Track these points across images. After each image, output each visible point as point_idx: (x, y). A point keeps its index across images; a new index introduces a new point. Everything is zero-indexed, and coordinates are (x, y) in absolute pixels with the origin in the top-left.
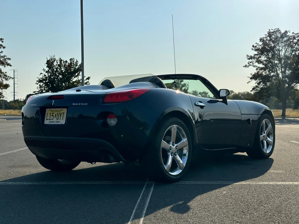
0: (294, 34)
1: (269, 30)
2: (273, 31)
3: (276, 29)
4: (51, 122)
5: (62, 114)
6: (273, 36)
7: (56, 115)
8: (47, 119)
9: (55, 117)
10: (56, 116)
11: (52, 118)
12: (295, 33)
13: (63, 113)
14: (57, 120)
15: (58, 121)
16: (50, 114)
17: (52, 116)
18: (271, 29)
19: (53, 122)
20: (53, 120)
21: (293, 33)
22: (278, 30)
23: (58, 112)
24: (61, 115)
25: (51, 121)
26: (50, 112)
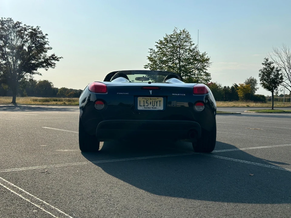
0: (25, 27)
1: (2, 18)
2: (5, 20)
3: (9, 18)
4: (146, 108)
6: (5, 25)
8: (140, 106)
9: (150, 104)
10: (152, 103)
11: (146, 104)
12: (27, 25)
13: (160, 101)
15: (154, 107)
16: (144, 101)
18: (3, 18)
19: (148, 108)
20: (149, 106)
21: (25, 25)
22: (11, 20)
23: (154, 100)
24: (157, 103)
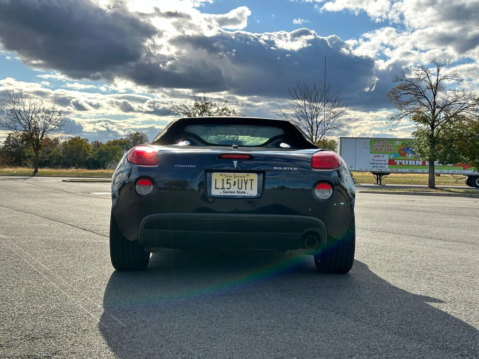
4: (227, 192)
5: (249, 182)
7: (235, 182)
8: (216, 188)
9: (234, 185)
10: (237, 183)
11: (227, 186)
13: (252, 180)
14: (239, 190)
15: (241, 191)
16: (223, 180)
17: (227, 183)
23: (240, 179)
24: (246, 183)
25: (226, 190)
26: (222, 177)
